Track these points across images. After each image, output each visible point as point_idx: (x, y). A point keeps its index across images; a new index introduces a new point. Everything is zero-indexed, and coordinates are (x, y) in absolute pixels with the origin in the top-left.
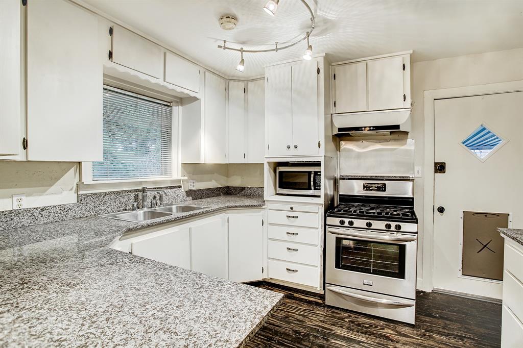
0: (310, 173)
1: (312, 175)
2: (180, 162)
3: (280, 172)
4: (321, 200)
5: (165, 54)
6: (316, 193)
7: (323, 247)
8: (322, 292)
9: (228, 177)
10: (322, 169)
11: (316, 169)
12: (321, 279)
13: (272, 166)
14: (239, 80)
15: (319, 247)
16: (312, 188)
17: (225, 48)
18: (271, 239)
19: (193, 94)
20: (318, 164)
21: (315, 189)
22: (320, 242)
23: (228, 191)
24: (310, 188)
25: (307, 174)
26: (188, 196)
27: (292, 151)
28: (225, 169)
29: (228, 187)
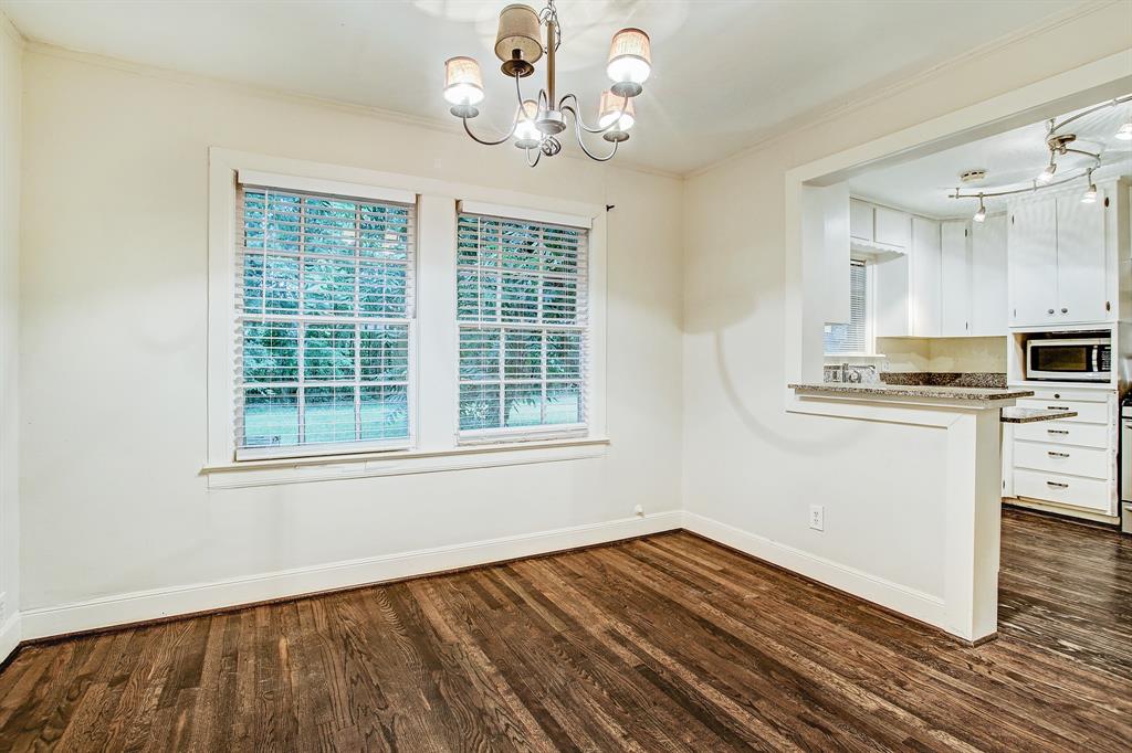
0: (1090, 348)
1: (1095, 352)
2: (875, 336)
3: (1033, 348)
4: (1114, 385)
5: (874, 210)
6: (1103, 376)
7: (1117, 452)
8: (1117, 522)
9: (929, 358)
10: (1114, 342)
11: (1103, 341)
12: (1113, 498)
13: (1020, 338)
14: (956, 220)
15: (1110, 451)
16: (1095, 369)
17: (958, 197)
18: (1017, 440)
19: (899, 251)
20: (1107, 334)
21: (1100, 370)
22: (1110, 443)
23: (929, 379)
24: (1090, 369)
25: (1084, 349)
26: (882, 380)
27: (1058, 317)
28: (927, 346)
29: (930, 374)
